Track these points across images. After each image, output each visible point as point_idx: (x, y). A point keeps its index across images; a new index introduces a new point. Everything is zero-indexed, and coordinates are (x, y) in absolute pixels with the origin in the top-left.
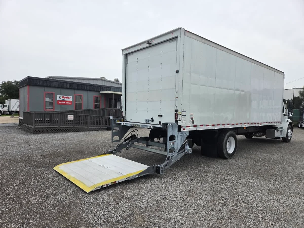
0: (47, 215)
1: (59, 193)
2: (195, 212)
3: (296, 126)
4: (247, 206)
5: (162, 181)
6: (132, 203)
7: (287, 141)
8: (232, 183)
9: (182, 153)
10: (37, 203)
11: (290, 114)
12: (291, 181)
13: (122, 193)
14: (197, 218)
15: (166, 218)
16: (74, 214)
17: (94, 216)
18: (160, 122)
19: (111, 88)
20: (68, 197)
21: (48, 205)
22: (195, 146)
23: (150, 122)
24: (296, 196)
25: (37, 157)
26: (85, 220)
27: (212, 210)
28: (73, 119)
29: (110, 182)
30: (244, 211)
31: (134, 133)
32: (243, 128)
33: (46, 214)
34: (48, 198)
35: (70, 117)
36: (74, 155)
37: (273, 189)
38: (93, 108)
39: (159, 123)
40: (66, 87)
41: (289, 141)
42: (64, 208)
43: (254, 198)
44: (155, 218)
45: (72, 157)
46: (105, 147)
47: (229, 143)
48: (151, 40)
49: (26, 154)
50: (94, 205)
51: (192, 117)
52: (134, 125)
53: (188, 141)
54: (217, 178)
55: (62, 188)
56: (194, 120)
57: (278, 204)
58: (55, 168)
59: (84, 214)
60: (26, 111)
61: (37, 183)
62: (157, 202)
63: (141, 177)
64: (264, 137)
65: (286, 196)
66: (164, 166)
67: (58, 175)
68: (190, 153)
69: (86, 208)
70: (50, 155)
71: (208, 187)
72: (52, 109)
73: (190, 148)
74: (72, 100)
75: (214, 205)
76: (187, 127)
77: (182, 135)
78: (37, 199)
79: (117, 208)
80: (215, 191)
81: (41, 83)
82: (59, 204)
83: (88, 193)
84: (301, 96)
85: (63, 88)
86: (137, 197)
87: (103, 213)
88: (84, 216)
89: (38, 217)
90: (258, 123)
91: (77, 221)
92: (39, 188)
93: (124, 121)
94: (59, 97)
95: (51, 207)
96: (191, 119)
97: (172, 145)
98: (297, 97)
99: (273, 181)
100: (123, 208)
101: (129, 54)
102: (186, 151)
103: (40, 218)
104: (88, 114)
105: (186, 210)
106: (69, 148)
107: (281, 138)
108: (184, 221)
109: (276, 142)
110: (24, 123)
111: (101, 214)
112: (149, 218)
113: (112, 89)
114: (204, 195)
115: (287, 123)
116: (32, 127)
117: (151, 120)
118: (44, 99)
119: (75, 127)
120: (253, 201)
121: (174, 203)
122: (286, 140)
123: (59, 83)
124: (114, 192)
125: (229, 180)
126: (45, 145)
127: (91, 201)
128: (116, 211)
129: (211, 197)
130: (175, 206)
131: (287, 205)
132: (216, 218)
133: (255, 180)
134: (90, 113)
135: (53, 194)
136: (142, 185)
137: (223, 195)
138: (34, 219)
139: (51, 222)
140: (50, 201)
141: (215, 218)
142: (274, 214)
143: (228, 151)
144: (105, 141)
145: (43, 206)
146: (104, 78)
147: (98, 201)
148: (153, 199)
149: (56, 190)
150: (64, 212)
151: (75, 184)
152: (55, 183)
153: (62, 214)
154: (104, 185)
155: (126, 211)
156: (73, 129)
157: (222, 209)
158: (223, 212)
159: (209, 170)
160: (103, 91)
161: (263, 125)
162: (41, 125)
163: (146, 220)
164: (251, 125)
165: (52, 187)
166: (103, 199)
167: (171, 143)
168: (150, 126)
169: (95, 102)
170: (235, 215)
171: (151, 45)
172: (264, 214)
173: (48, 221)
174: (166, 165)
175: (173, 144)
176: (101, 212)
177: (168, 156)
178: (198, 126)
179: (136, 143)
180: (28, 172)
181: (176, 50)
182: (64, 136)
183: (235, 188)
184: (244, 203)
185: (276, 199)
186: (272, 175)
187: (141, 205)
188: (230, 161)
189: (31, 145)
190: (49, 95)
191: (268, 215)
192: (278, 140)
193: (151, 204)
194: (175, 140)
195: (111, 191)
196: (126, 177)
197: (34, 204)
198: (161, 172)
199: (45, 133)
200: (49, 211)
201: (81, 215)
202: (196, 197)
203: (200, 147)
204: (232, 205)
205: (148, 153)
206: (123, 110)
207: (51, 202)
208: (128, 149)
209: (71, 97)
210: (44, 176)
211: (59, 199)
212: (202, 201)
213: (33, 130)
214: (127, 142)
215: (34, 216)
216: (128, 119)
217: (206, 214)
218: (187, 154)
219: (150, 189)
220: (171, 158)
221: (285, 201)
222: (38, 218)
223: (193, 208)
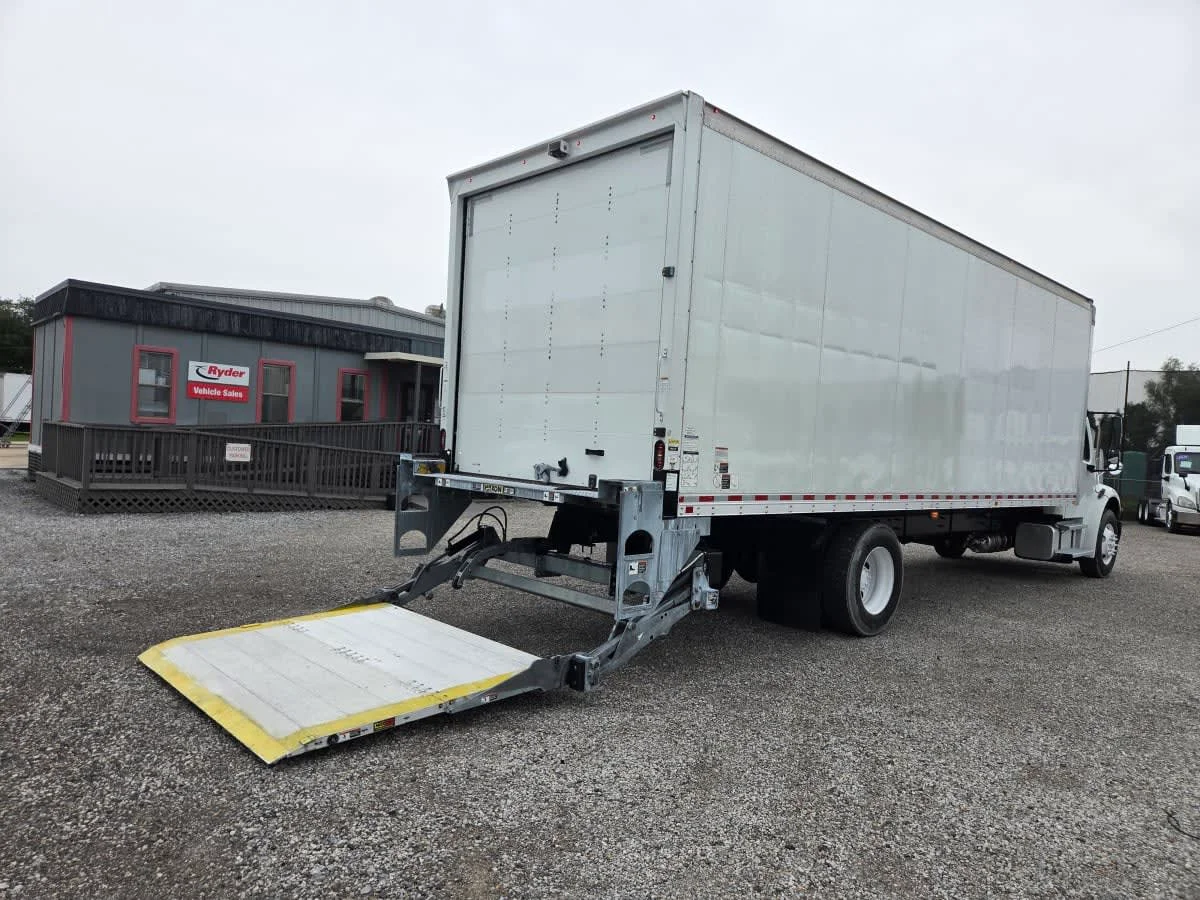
0: (75, 859)
1: (146, 764)
2: (718, 855)
3: (1132, 517)
4: (935, 834)
5: (590, 719)
6: (454, 812)
7: (1099, 571)
8: (875, 734)
9: (677, 609)
10: (43, 804)
11: (1112, 466)
12: (1115, 732)
13: (415, 766)
14: (723, 880)
15: (591, 880)
16: (197, 857)
17: (283, 864)
18: (592, 479)
19: (410, 341)
20: (180, 780)
21: (90, 815)
22: (736, 580)
23: (555, 478)
24: (1132, 796)
25: (76, 609)
26: (238, 884)
27: (786, 847)
28: (248, 459)
29: (367, 722)
30: (920, 853)
31: (487, 521)
32: (928, 513)
33: (76, 853)
34: (95, 782)
35: (238, 452)
36: (238, 603)
37: (1042, 763)
38: (334, 420)
39: (590, 484)
40: (226, 328)
41: (1106, 571)
42: (156, 827)
43: (963, 798)
44: (545, 878)
45: (226, 614)
46: (369, 577)
47: (871, 574)
48: (569, 138)
49: (33, 595)
50: (288, 819)
51: (725, 461)
52: (486, 486)
53: (705, 559)
54: (816, 712)
55: (160, 740)
56: (730, 472)
57: (1060, 827)
58: (148, 657)
59: (239, 858)
60: (55, 420)
61: (61, 716)
62: (562, 808)
63: (501, 700)
64: (1009, 554)
65: (1093, 793)
66: (604, 657)
67: (153, 685)
68: (710, 606)
69: (251, 830)
70: (137, 600)
71: (778, 750)
72: (167, 415)
73: (712, 586)
74: (247, 384)
75: (799, 828)
76: (703, 499)
77: (679, 535)
78: (46, 785)
79: (386, 834)
80: (807, 768)
81: (123, 309)
82: (138, 808)
83: (272, 766)
84: (1155, 401)
85: (211, 331)
86: (479, 786)
87: (324, 854)
88: (239, 865)
89: (34, 864)
90: (988, 497)
91: (206, 885)
92: (64, 739)
93: (447, 471)
94: (196, 370)
95: (100, 823)
96: (718, 471)
97: (636, 572)
98: (1138, 405)
99: (1040, 729)
100: (414, 833)
101: (476, 198)
102: (696, 598)
103: (43, 869)
104: (313, 440)
105: (680, 845)
106: (223, 576)
107: (1076, 559)
108: (668, 893)
109: (1057, 575)
110: (45, 470)
111: (313, 859)
112: (519, 877)
113: (413, 342)
114: (759, 782)
115: (1102, 500)
116: (76, 485)
117: (558, 467)
118: (135, 375)
119: (256, 491)
120: (957, 810)
121: (631, 813)
122: (1093, 568)
123: (199, 310)
124: (382, 763)
125: (863, 723)
126: (119, 562)
127: (280, 801)
128: (384, 845)
129: (786, 791)
130: (634, 830)
131: (1097, 833)
132: (805, 883)
133: (968, 725)
134: (323, 439)
135: (118, 765)
136: (504, 737)
137: (839, 784)
138: (17, 873)
139: (91, 887)
140: (102, 795)
141: (799, 882)
142: (1046, 869)
143: (864, 603)
144: (374, 551)
145: (66, 817)
146: (385, 299)
147: (310, 801)
148: (544, 798)
149: (135, 747)
150: (156, 844)
151: (221, 727)
152: (135, 720)
153: (142, 854)
154: (344, 734)
155: (423, 845)
156: (249, 501)
157: (829, 844)
158: (836, 858)
159: (787, 678)
160: (378, 350)
161: (1005, 504)
162: (111, 481)
163: (506, 885)
164: (958, 505)
165: (118, 737)
166: (332, 791)
167: (635, 565)
168: (552, 494)
169: (344, 396)
170: (880, 868)
171: (568, 160)
172: (1001, 870)
173: (77, 884)
174: (611, 656)
175: (643, 568)
176: (315, 849)
177: (618, 618)
178: (748, 498)
179: (492, 563)
180: (29, 669)
181: (669, 184)
182: (209, 527)
183: (889, 757)
184: (923, 820)
185: (1055, 805)
186: (1039, 706)
187: (491, 823)
188: (871, 645)
189: (63, 558)
190: (155, 359)
191: (1019, 874)
192: (1064, 569)
193: (534, 818)
194: (649, 551)
195: (368, 759)
196: (440, 702)
197: (30, 807)
198: (586, 682)
199: (129, 512)
200: (91, 838)
201: (227, 860)
202: (727, 793)
203: (755, 586)
204: (874, 828)
205: (544, 602)
206: (446, 423)
207: (102, 802)
208: (459, 584)
209: (246, 370)
210: (92, 689)
211: (143, 787)
212: (749, 808)
213: (80, 500)
214: (459, 557)
215: (19, 862)
216: (464, 461)
217: (763, 863)
218: (699, 613)
219: (538, 753)
220: (634, 627)
221: (1089, 813)
222: (35, 868)
223: (711, 838)
